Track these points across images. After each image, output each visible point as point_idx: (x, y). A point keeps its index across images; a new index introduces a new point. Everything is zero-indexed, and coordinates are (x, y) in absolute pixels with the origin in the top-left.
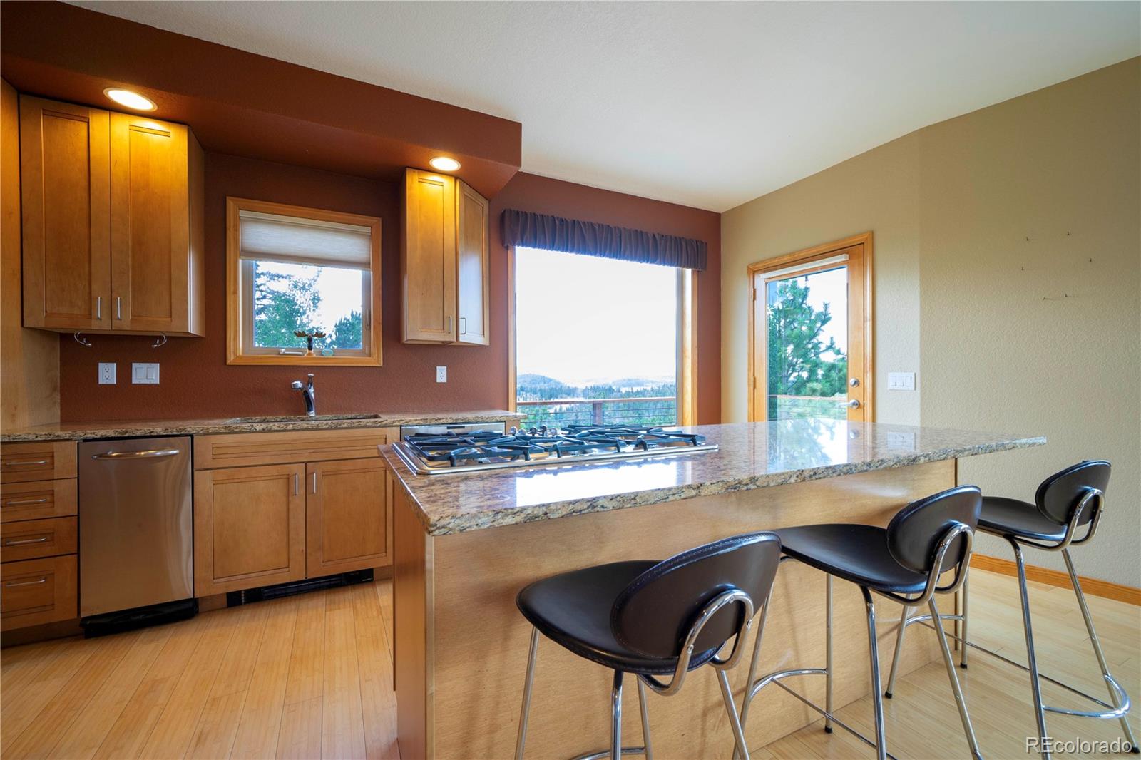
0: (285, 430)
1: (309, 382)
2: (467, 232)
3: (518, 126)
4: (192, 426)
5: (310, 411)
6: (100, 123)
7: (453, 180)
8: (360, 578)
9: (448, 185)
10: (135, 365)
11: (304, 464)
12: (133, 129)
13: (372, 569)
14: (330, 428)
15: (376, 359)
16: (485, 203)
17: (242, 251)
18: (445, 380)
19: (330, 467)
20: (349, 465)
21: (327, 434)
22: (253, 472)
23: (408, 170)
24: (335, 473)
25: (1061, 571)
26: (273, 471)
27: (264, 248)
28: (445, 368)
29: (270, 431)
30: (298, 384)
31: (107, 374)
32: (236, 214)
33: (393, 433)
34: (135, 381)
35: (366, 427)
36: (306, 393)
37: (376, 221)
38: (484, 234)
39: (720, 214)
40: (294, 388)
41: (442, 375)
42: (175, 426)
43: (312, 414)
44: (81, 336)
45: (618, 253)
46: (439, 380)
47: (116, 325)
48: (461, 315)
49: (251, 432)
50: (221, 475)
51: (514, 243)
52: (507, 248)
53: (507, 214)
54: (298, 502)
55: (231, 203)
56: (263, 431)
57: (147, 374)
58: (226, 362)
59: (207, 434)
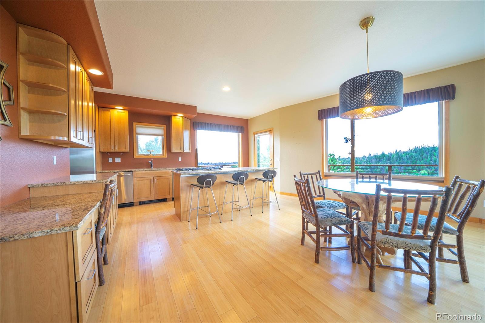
0: (149, 171)
1: (151, 161)
2: (185, 128)
3: (196, 107)
4: (133, 170)
5: (152, 167)
6: (112, 111)
7: (182, 117)
8: (164, 200)
9: (181, 118)
10: (116, 158)
11: (153, 178)
12: (118, 112)
13: (166, 199)
14: (158, 170)
15: (165, 156)
16: (189, 120)
17: (137, 134)
18: (181, 160)
19: (158, 178)
20: (162, 178)
21: (158, 171)
22: (144, 179)
23: (172, 116)
24: (159, 179)
25: (295, 193)
26: (148, 178)
27: (141, 133)
28: (181, 158)
29: (147, 171)
30: (150, 162)
31: (111, 160)
32: (135, 126)
33: (170, 171)
34: (116, 161)
35: (165, 170)
36: (151, 164)
37: (165, 126)
38: (189, 127)
39: (248, 120)
40: (149, 162)
41: (180, 159)
42: (130, 170)
43: (152, 168)
44: (108, 152)
45: (221, 130)
46: (179, 160)
47: (116, 150)
48: (184, 146)
49: (143, 171)
50: (138, 179)
51: (196, 129)
52: (195, 130)
53: (194, 123)
54: (152, 184)
55: (134, 123)
56: (146, 171)
57: (118, 160)
58: (134, 157)
59: (135, 171)
